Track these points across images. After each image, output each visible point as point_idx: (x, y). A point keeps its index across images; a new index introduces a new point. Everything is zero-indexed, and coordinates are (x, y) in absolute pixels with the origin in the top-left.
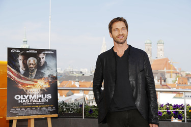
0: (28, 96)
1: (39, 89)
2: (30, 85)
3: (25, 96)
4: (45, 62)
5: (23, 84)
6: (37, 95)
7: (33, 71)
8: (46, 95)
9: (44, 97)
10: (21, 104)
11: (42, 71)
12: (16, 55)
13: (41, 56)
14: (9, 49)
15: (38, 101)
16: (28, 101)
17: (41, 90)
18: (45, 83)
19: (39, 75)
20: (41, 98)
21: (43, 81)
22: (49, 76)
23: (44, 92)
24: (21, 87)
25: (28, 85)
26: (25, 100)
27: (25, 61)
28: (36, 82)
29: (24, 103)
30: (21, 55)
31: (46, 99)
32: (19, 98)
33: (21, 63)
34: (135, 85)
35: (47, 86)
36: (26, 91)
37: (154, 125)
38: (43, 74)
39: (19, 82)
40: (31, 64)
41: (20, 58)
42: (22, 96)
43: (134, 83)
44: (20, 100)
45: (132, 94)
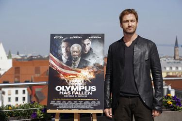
0: (69, 87)
1: (83, 79)
2: (72, 75)
3: (66, 87)
4: (91, 49)
5: (65, 74)
6: (80, 87)
7: (76, 59)
8: (90, 87)
9: (88, 89)
10: (62, 96)
11: (87, 59)
12: (59, 41)
13: (86, 41)
14: (52, 36)
15: (81, 93)
16: (69, 93)
17: (85, 81)
18: (90, 72)
19: (83, 65)
20: (83, 91)
21: (87, 70)
22: (94, 65)
23: (88, 83)
24: (62, 77)
25: (70, 75)
26: (67, 92)
28: (79, 72)
29: (65, 95)
30: (65, 41)
31: (90, 91)
32: (60, 90)
33: (63, 50)
35: (92, 76)
36: (68, 81)
38: (87, 62)
39: (60, 72)
40: (74, 52)
41: (63, 45)
42: (63, 87)
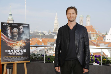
0: (13, 50)
1: (19, 46)
2: (14, 44)
3: (11, 50)
4: (23, 31)
5: (10, 44)
6: (18, 50)
7: (16, 36)
8: (23, 50)
9: (22, 51)
10: (9, 55)
11: (21, 36)
12: (6, 27)
13: (21, 27)
14: (2, 23)
16: (13, 53)
17: (21, 47)
18: (23, 43)
19: (20, 39)
20: (20, 52)
21: (22, 42)
22: (25, 39)
23: (22, 48)
24: (9, 45)
25: (13, 44)
26: (12, 52)
27: (11, 30)
28: (18, 42)
29: (11, 54)
30: (9, 27)
31: (24, 52)
32: (8, 52)
33: (9, 31)
34: (78, 46)
35: (24, 45)
36: (12, 47)
37: (86, 69)
38: (21, 38)
39: (8, 43)
40: (15, 32)
41: (9, 28)
42: (10, 50)
43: (78, 44)
44: (9, 52)
45: (76, 51)
